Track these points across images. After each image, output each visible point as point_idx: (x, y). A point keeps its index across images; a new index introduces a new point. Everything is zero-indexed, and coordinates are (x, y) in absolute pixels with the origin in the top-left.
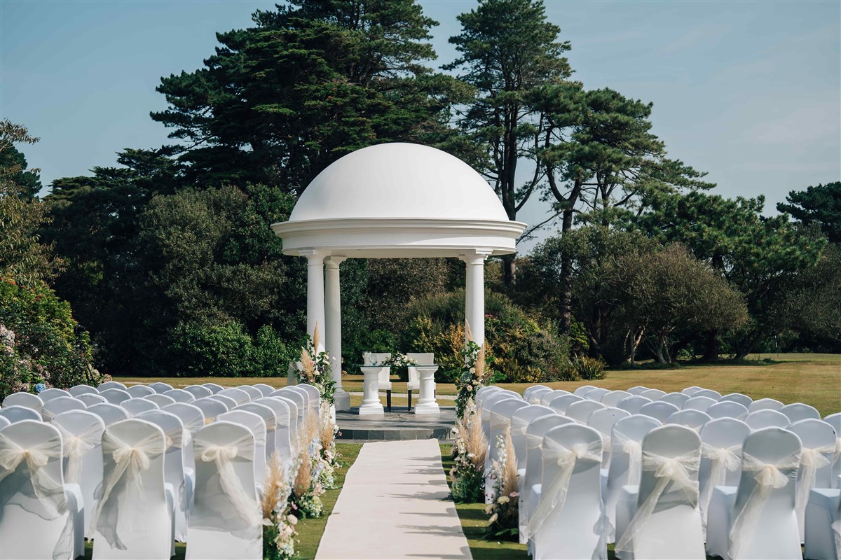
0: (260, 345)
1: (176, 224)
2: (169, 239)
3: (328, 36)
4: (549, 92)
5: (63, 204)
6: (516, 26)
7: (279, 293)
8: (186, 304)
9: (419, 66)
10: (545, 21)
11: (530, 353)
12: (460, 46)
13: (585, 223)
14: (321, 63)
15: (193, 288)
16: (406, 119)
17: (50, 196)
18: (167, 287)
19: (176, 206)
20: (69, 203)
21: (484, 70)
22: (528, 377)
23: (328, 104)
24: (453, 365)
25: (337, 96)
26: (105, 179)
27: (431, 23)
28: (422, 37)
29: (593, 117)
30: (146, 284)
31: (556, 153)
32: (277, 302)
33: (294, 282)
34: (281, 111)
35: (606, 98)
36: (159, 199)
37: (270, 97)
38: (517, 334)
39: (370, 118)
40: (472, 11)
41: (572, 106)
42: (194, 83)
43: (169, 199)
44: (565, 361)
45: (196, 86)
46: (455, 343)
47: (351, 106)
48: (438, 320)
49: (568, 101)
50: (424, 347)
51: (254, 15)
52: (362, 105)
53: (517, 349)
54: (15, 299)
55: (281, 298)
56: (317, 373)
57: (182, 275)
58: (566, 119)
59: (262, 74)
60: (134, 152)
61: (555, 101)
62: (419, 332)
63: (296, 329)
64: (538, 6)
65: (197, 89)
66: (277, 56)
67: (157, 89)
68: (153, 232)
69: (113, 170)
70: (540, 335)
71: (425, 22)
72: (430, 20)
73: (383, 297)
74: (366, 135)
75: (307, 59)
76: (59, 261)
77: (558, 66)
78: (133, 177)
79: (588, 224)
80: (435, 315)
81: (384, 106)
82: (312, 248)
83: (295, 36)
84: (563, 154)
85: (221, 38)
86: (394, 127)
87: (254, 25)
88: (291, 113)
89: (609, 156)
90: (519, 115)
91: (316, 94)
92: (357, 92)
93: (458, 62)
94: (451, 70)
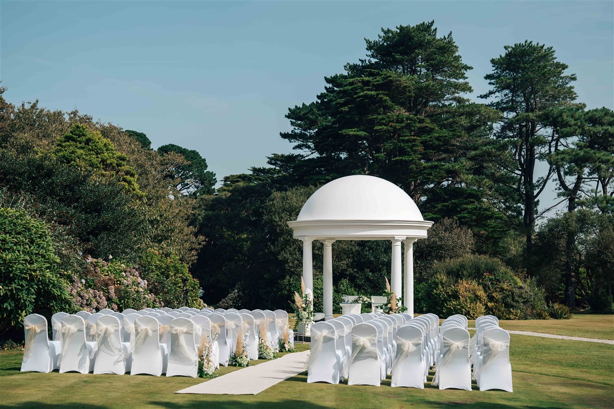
0: (340, 292)
1: (286, 211)
2: (281, 221)
3: (391, 81)
4: (555, 112)
5: (225, 195)
6: (531, 66)
7: (353, 258)
8: (291, 264)
9: (460, 98)
10: (555, 61)
11: (513, 299)
12: (492, 81)
13: (582, 207)
14: (385, 100)
15: (296, 254)
16: (445, 136)
17: (222, 188)
18: (279, 253)
19: (287, 199)
20: (230, 194)
21: (511, 97)
22: (511, 316)
23: (390, 128)
24: (459, 307)
25: (396, 123)
26: (258, 175)
27: (467, 68)
28: (460, 78)
29: (589, 129)
30: (267, 250)
31: (559, 157)
32: (352, 263)
33: (362, 250)
34: (358, 133)
35: (599, 115)
36: (277, 194)
37: (352, 124)
38: (505, 287)
39: (419, 137)
40: (501, 56)
41: (573, 122)
42: (309, 113)
43: (283, 194)
44: (542, 306)
45: (311, 115)
46: (461, 292)
47: (407, 129)
48: (451, 277)
49: (569, 119)
50: (440, 294)
51: (345, 67)
52: (414, 127)
53: (504, 296)
54: (158, 262)
55: (354, 261)
56: (304, 305)
57: (289, 245)
58: (567, 132)
59: (346, 109)
60: (279, 156)
61: (560, 119)
62: (437, 284)
63: (364, 282)
64: (549, 51)
65: (311, 117)
66: (356, 96)
67: (286, 116)
68: (272, 216)
69: (264, 169)
70: (521, 288)
71: (463, 68)
72: (466, 65)
73: (428, 260)
74: (417, 148)
75: (376, 98)
76: (201, 238)
77: (564, 93)
78: (278, 174)
79: (584, 208)
80: (449, 273)
81: (430, 128)
82: (305, 236)
83: (368, 82)
84: (564, 157)
85: (327, 80)
86: (436, 142)
87: (345, 73)
88: (365, 135)
89: (599, 158)
90: (537, 129)
91: (382, 121)
92: (411, 119)
93: (491, 93)
94: (486, 98)
